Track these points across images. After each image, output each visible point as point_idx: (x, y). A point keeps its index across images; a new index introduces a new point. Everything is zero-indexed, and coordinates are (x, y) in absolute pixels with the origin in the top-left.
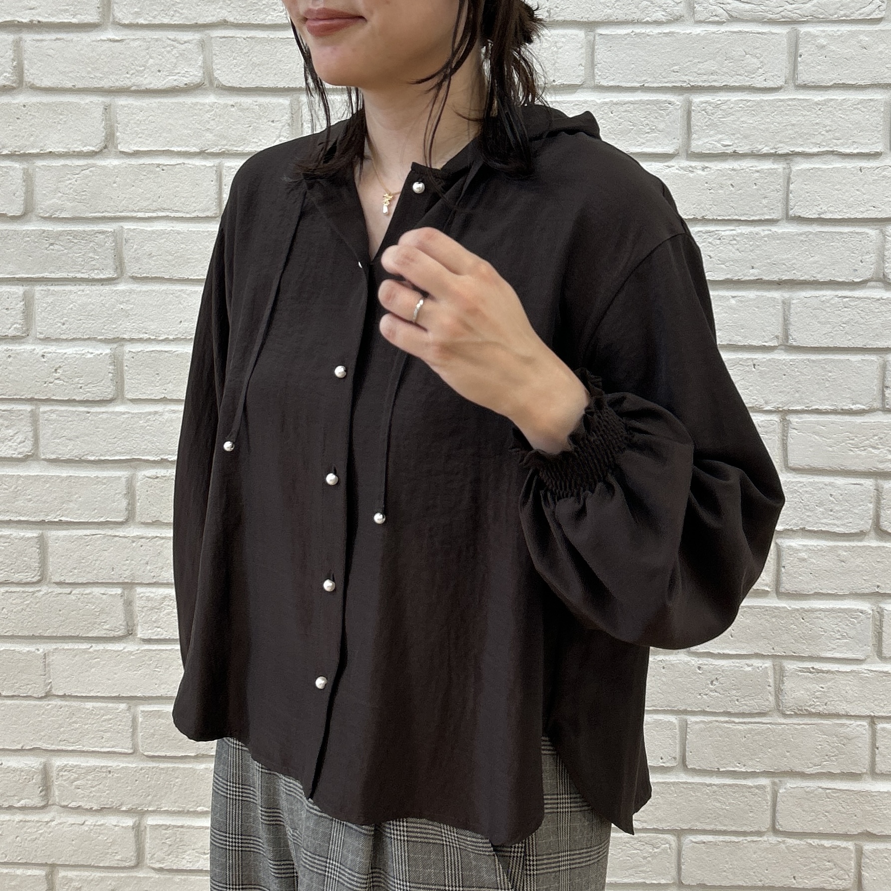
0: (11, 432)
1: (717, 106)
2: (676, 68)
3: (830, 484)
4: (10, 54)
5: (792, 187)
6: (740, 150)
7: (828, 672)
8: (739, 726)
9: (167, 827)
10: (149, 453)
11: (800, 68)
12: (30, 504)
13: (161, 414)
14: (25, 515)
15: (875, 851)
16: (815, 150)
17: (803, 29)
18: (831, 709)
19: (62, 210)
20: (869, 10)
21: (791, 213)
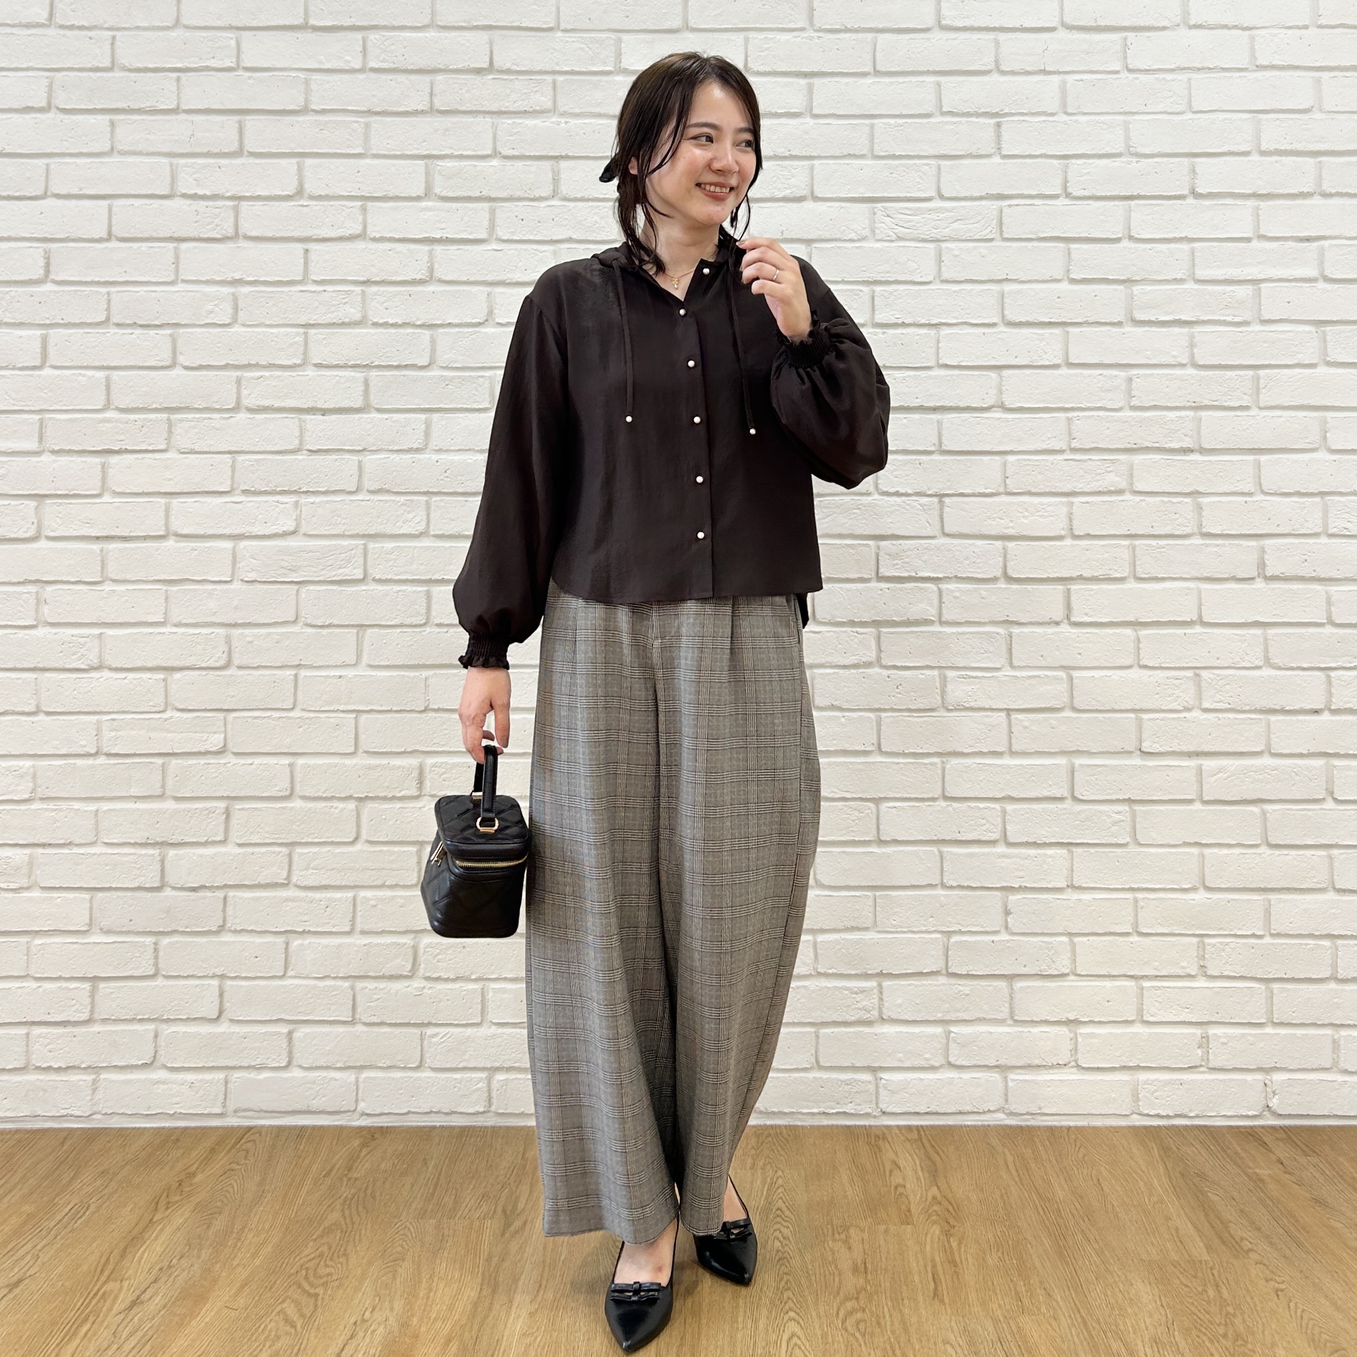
0: (411, 516)
1: (891, 293)
2: (864, 269)
3: (973, 544)
4: (426, 258)
5: (940, 345)
6: (907, 321)
7: (976, 677)
8: (916, 719)
11: (943, 269)
12: (422, 567)
15: (1014, 810)
16: (954, 321)
17: (944, 245)
18: (979, 704)
19: (456, 362)
20: (985, 234)
21: (941, 362)
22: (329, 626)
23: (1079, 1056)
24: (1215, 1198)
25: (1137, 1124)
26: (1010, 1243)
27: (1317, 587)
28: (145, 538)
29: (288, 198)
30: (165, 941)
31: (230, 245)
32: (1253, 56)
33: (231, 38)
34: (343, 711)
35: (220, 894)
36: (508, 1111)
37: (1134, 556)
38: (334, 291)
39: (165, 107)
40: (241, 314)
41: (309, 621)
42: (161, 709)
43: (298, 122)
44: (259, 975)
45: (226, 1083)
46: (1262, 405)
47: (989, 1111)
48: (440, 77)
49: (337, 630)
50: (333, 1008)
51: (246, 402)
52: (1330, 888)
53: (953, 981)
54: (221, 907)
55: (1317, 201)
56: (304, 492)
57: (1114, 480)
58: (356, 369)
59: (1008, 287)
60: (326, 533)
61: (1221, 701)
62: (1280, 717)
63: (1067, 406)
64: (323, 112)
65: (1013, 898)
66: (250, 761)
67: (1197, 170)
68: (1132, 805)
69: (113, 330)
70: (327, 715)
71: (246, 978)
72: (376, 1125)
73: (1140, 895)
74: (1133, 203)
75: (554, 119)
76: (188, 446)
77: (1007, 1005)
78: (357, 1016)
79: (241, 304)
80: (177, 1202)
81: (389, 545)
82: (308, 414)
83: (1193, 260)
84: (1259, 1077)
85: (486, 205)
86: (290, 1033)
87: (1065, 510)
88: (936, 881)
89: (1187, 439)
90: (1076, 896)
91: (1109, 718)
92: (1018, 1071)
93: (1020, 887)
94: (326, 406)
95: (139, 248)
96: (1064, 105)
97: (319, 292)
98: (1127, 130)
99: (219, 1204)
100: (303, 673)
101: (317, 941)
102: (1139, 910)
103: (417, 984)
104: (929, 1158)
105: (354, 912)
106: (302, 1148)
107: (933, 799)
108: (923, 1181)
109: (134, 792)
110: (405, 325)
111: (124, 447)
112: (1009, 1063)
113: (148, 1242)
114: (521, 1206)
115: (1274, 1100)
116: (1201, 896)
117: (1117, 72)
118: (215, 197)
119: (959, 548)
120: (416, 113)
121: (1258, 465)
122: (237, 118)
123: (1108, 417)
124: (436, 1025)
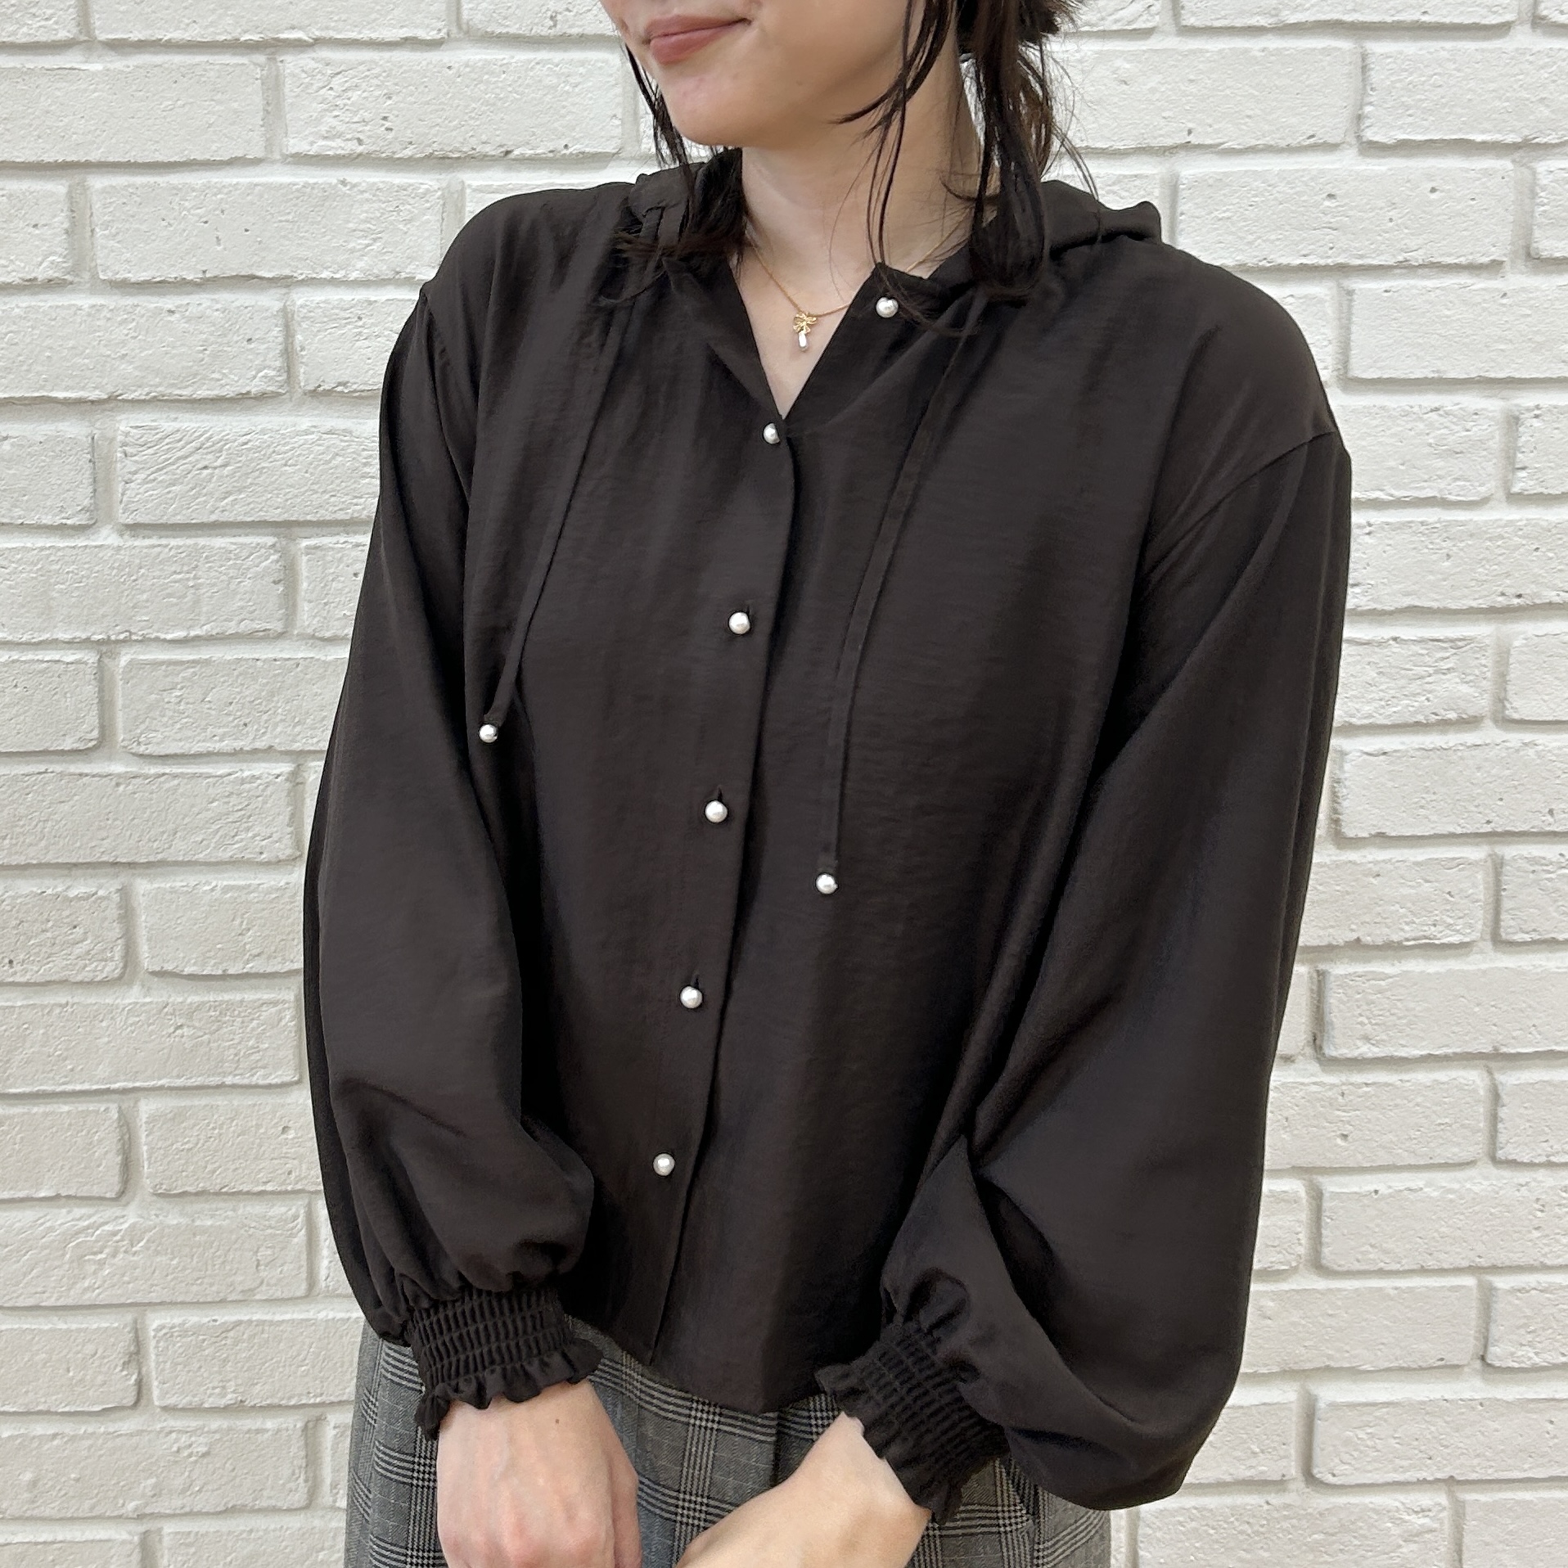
15: (1159, 1513)
20: (1130, 13)
37: (1499, 889)
59: (1189, 168)
68: (1455, 1488)
91: (1411, 1290)
123: (1449, 523)
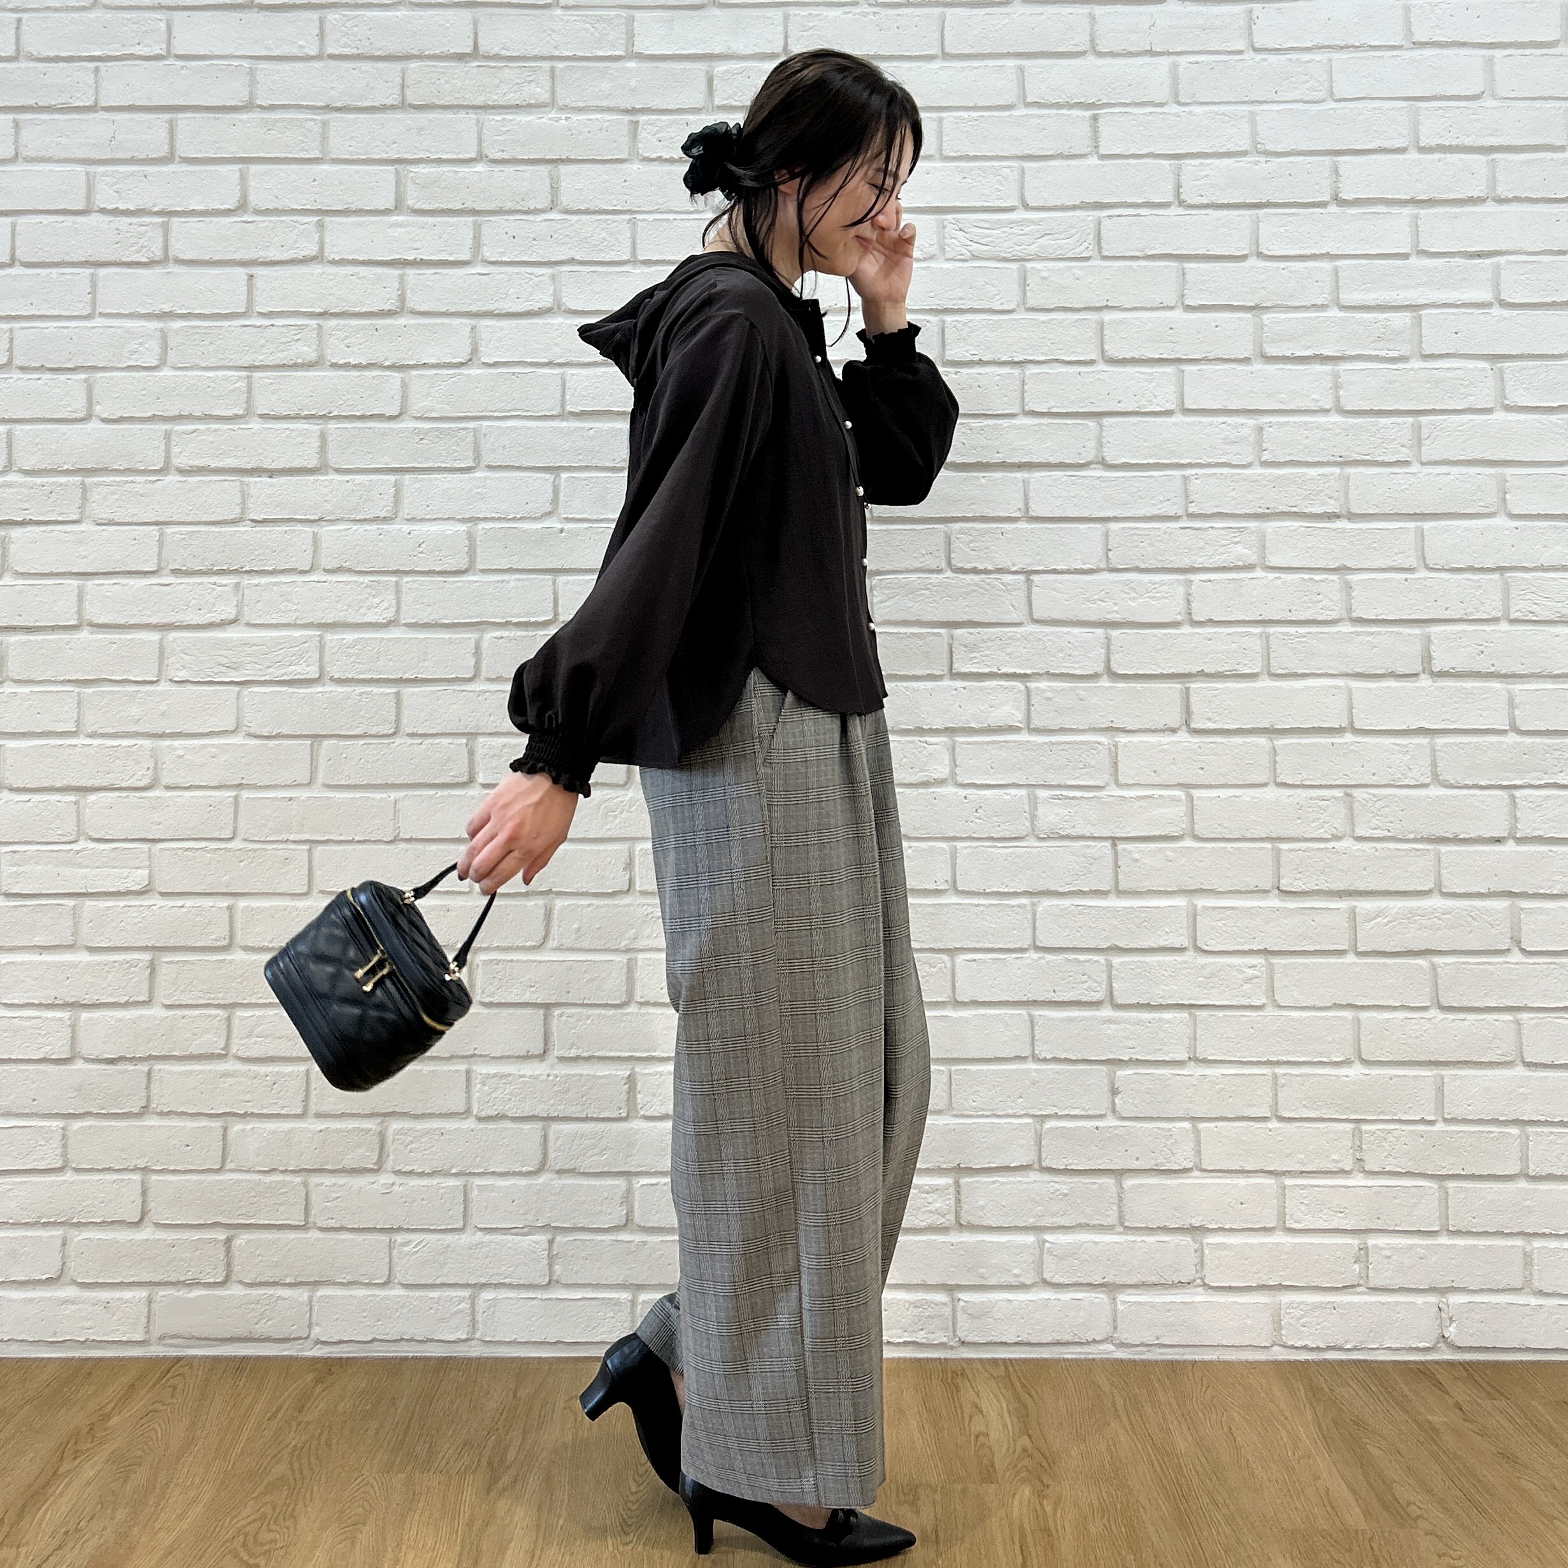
0: (377, 600)
1: (965, 324)
2: (932, 294)
3: (1068, 633)
4: (396, 285)
5: (1026, 387)
6: (985, 359)
7: (1074, 798)
8: (1000, 851)
9: (498, 962)
10: (496, 617)
11: (1028, 294)
12: (391, 664)
13: (509, 582)
14: (385, 673)
15: (1122, 963)
16: (1043, 358)
17: (1029, 265)
18: (1078, 831)
19: (432, 411)
20: (1079, 251)
21: (1027, 408)
22: (278, 736)
23: (1206, 1271)
24: (1376, 1452)
25: (1280, 1358)
26: (1119, 1507)
27: (1496, 685)
28: (54, 629)
29: (228, 212)
30: (76, 1125)
31: (158, 270)
32: (1409, 30)
33: (161, 20)
34: (294, 842)
35: (144, 1067)
36: (496, 1339)
37: (1268, 648)
38: (284, 326)
39: (81, 104)
40: (171, 354)
41: (252, 731)
42: (71, 838)
43: (241, 120)
44: (191, 1167)
45: (150, 1302)
46: (1424, 459)
47: (1094, 1341)
48: (413, 65)
49: (286, 742)
50: (282, 1208)
51: (176, 461)
52: (1518, 1062)
53: (1047, 1177)
54: (144, 1085)
55: (1490, 207)
56: (246, 572)
57: (1244, 552)
58: (311, 421)
59: (1108, 316)
60: (274, 622)
61: (1379, 828)
62: (1453, 848)
63: (1182, 461)
64: (272, 108)
65: (1121, 1073)
66: (180, 903)
67: (1341, 171)
68: (1269, 957)
69: (17, 375)
70: (275, 846)
71: (174, 1172)
72: (333, 1355)
73: (1280, 1071)
74: (1262, 212)
75: (553, 115)
76: (106, 516)
77: (1115, 1208)
78: (311, 1220)
79: (171, 342)
80: (88, 1449)
81: (350, 636)
82: (252, 476)
83: (1337, 281)
84: (1432, 1299)
85: (470, 219)
86: (228, 1241)
87: (1181, 590)
88: (1026, 1052)
89: (1332, 502)
90: (1200, 1071)
91: (1239, 849)
92: (1130, 1291)
93: (1130, 1060)
94: (274, 466)
95: (48, 275)
96: (1176, 94)
97: (266, 327)
98: (1253, 123)
99: (139, 1453)
100: (245, 794)
101: (263, 1125)
102: (1279, 1089)
103: (385, 1179)
104: (1019, 1399)
105: (307, 1090)
106: (241, 1384)
107: (1022, 950)
108: (1010, 1429)
109: (39, 940)
110: (370, 366)
111: (28, 518)
112: (1119, 1280)
113: (49, 1502)
114: (511, 1456)
115: (1451, 1329)
116: (1356, 1071)
117: (1240, 52)
118: (140, 212)
119: (1051, 637)
120: (384, 108)
121: (1421, 534)
122: (167, 116)
123: (1233, 474)
124: (408, 1230)
